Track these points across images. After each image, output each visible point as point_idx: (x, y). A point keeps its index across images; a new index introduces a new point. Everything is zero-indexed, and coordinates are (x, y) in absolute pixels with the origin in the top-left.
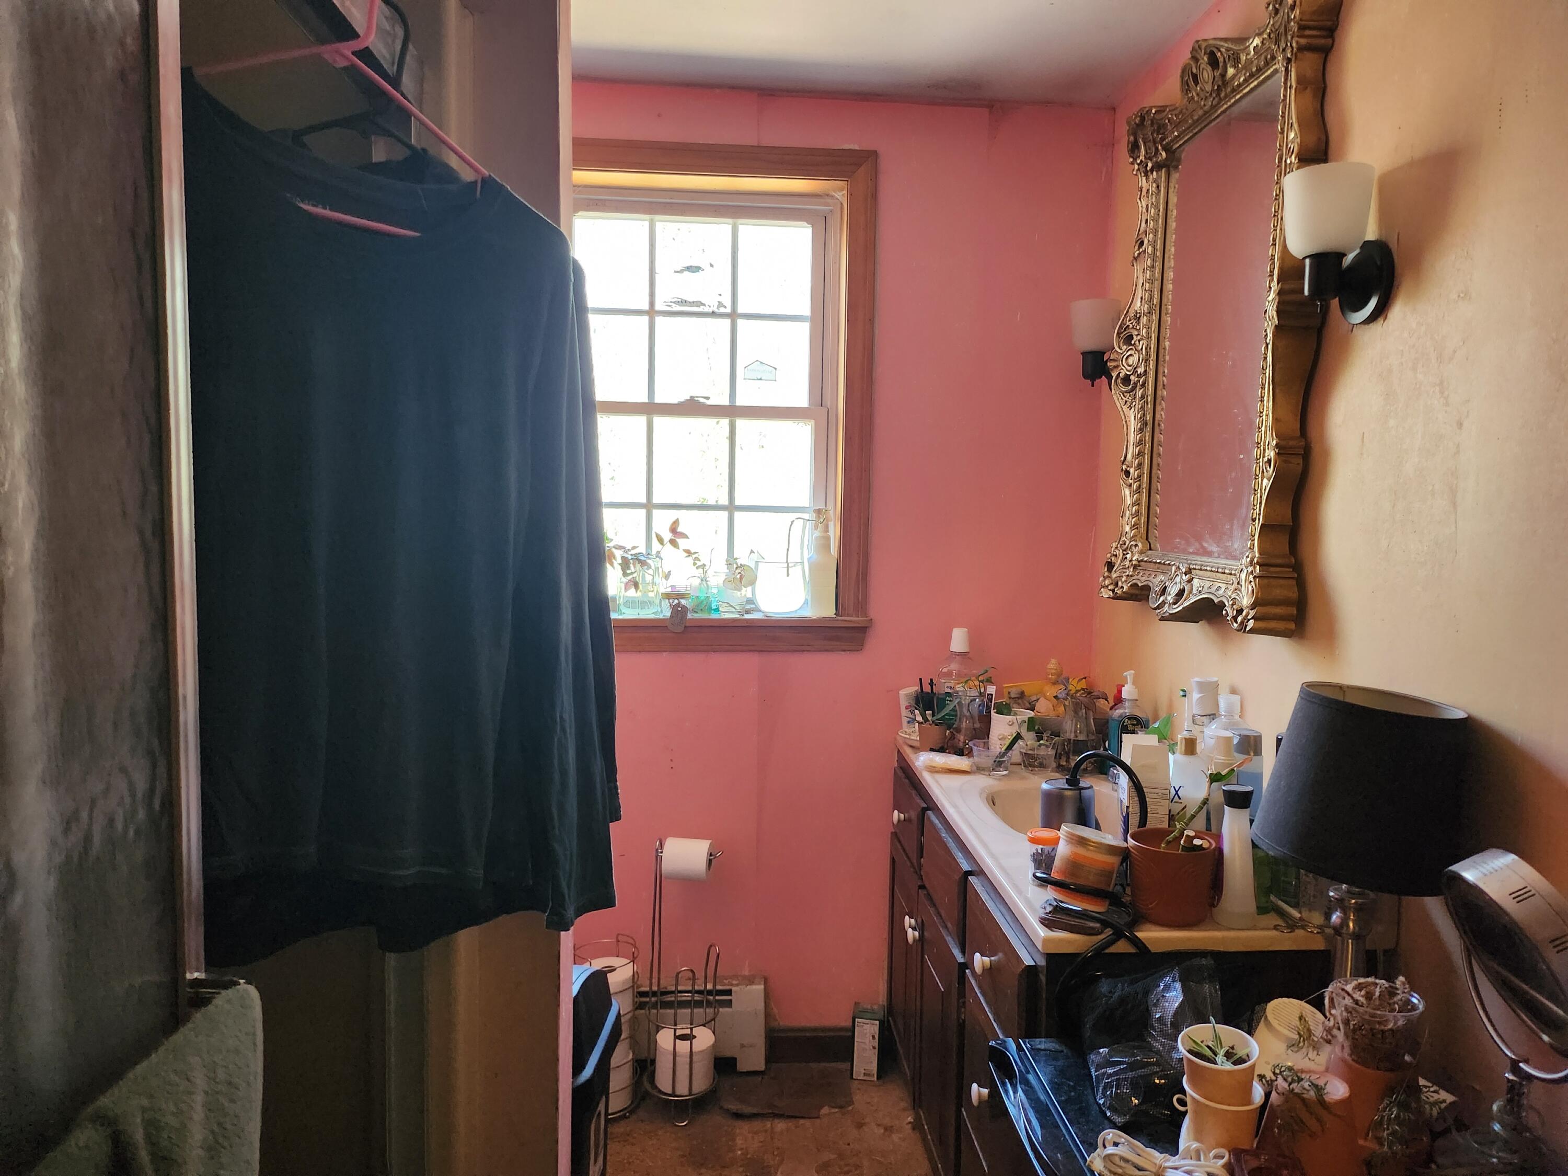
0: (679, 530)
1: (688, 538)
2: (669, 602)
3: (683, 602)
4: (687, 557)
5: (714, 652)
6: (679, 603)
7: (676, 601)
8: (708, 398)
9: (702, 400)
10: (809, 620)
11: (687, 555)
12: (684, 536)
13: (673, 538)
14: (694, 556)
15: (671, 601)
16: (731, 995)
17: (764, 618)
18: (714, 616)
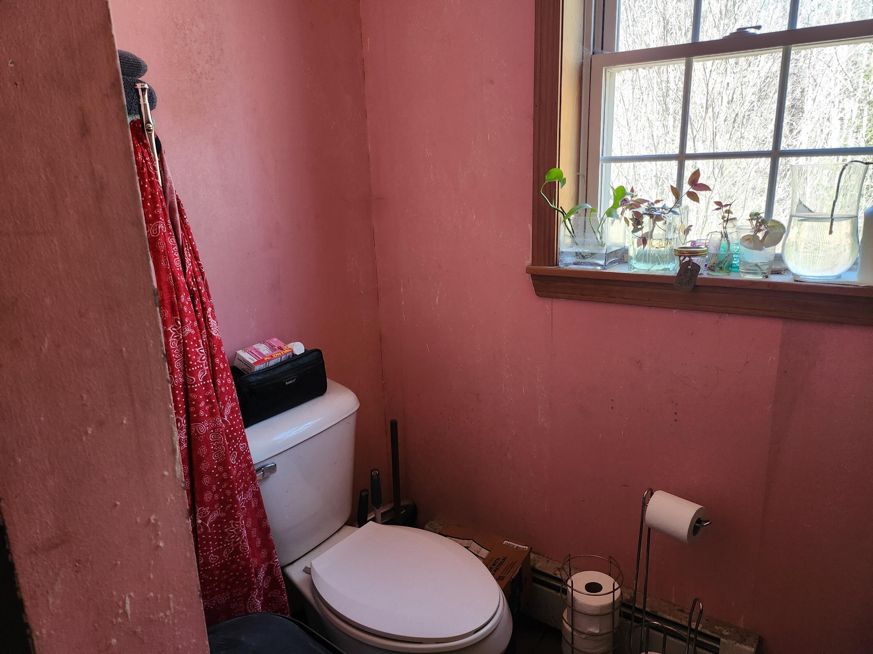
0: (700, 181)
1: (710, 190)
2: (680, 260)
3: (695, 259)
4: (717, 209)
5: (729, 314)
6: (690, 260)
7: (687, 259)
8: (759, 27)
9: (752, 31)
10: (855, 289)
11: (718, 207)
12: (705, 188)
13: (691, 190)
14: (725, 209)
15: (682, 258)
16: (719, 643)
17: (793, 282)
18: (733, 276)
